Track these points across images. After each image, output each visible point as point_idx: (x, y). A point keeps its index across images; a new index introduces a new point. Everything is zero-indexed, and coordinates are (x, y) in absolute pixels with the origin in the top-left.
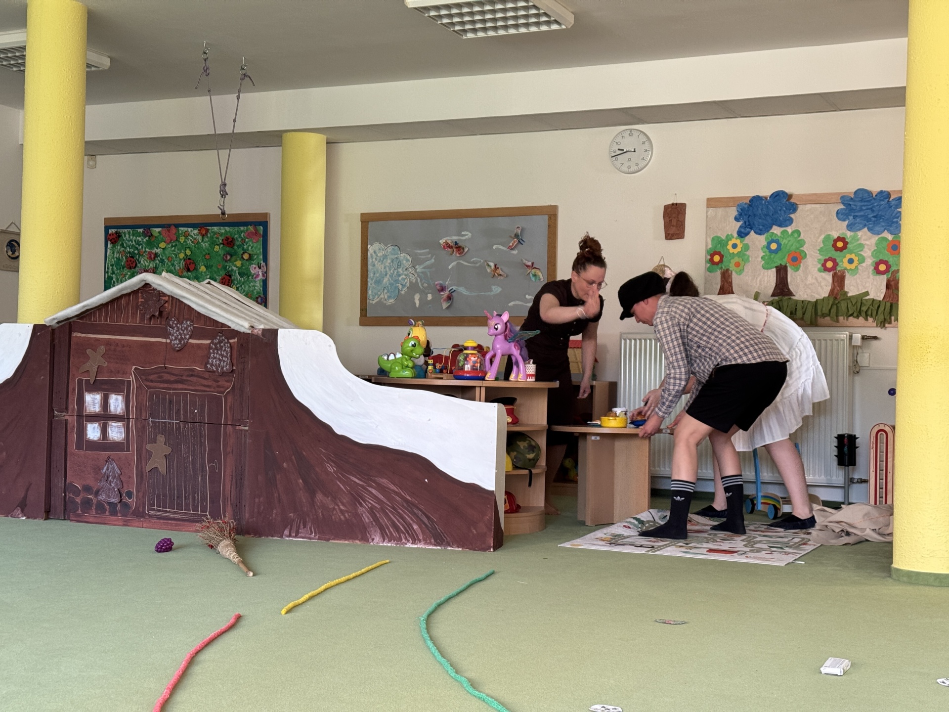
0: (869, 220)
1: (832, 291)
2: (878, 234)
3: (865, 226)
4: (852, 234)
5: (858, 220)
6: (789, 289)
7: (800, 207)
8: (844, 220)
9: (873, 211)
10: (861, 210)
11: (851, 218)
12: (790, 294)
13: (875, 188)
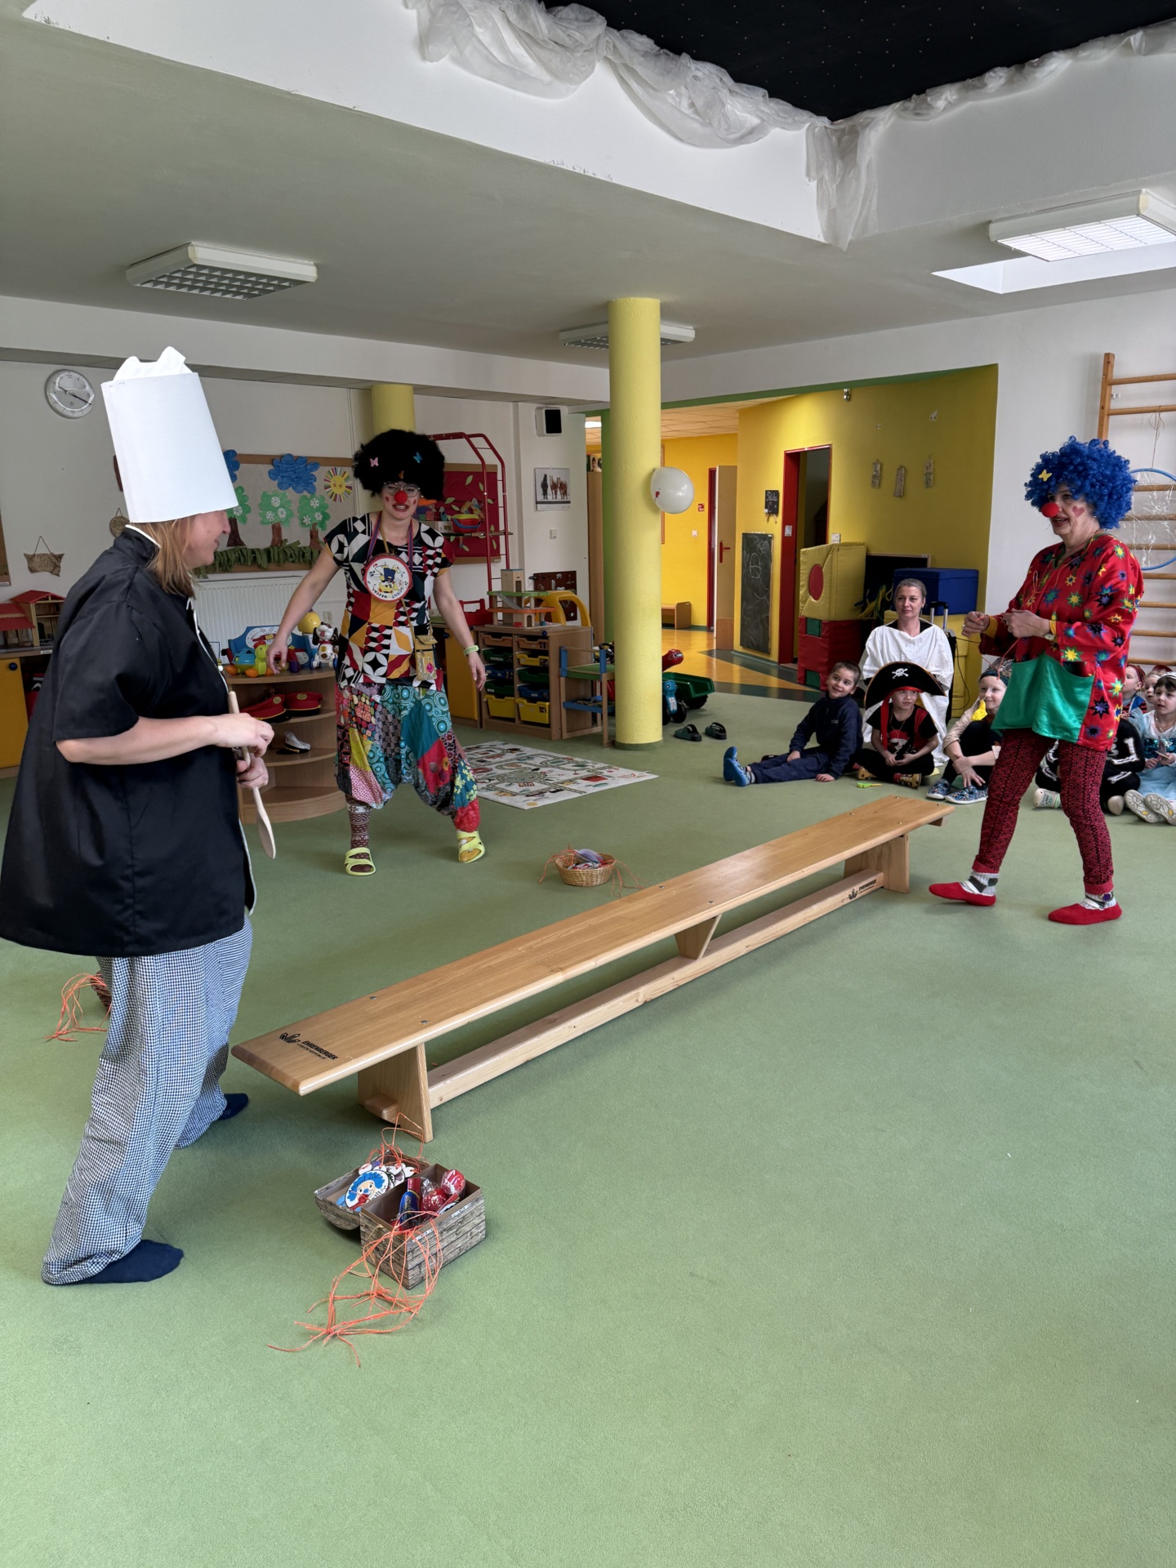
0: (293, 480)
1: (273, 540)
2: (301, 492)
3: (290, 485)
4: (282, 492)
5: (285, 479)
6: (240, 540)
7: (242, 466)
8: (275, 480)
9: (295, 473)
10: (287, 472)
11: (280, 477)
12: (242, 543)
13: (295, 453)
